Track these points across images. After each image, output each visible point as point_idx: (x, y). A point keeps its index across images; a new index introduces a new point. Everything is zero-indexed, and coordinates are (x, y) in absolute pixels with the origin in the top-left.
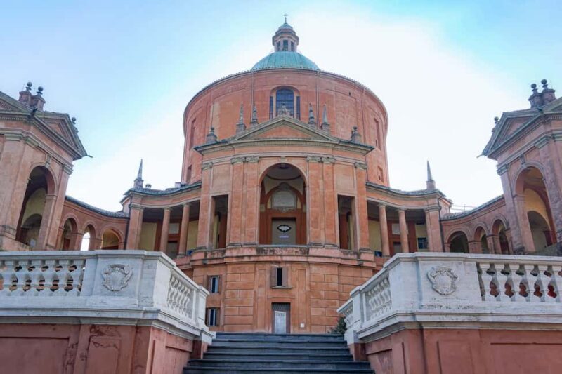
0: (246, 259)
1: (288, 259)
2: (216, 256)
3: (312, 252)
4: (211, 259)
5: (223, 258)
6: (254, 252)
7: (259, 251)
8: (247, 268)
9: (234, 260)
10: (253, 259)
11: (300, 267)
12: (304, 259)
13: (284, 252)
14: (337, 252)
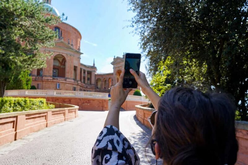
0: (50, 80)
1: (61, 81)
2: (40, 78)
3: (67, 80)
4: (38, 79)
5: (42, 79)
6: (52, 79)
7: (53, 79)
8: (49, 83)
9: (46, 80)
10: (51, 81)
11: (64, 84)
12: (65, 82)
13: (60, 80)
14: (73, 81)
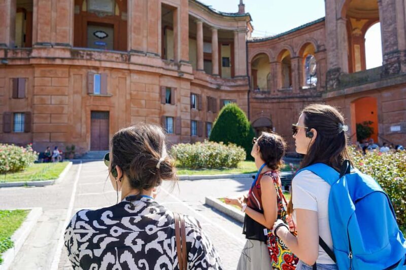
0: (58, 62)
1: (108, 65)
2: (19, 55)
3: (134, 59)
4: (13, 59)
5: (29, 59)
6: (67, 54)
7: (75, 54)
8: (59, 71)
9: (43, 62)
10: (66, 62)
11: (120, 75)
12: (125, 66)
13: (103, 57)
14: (158, 62)
